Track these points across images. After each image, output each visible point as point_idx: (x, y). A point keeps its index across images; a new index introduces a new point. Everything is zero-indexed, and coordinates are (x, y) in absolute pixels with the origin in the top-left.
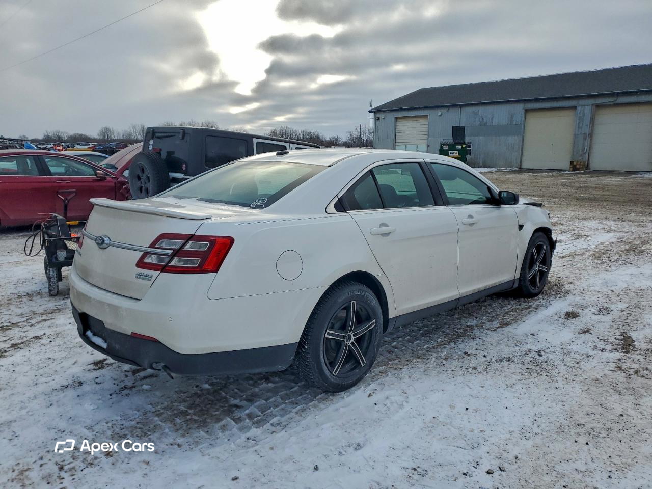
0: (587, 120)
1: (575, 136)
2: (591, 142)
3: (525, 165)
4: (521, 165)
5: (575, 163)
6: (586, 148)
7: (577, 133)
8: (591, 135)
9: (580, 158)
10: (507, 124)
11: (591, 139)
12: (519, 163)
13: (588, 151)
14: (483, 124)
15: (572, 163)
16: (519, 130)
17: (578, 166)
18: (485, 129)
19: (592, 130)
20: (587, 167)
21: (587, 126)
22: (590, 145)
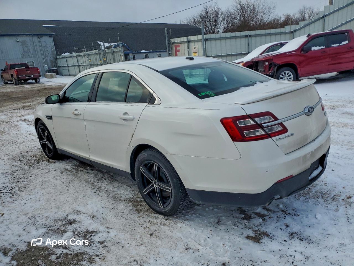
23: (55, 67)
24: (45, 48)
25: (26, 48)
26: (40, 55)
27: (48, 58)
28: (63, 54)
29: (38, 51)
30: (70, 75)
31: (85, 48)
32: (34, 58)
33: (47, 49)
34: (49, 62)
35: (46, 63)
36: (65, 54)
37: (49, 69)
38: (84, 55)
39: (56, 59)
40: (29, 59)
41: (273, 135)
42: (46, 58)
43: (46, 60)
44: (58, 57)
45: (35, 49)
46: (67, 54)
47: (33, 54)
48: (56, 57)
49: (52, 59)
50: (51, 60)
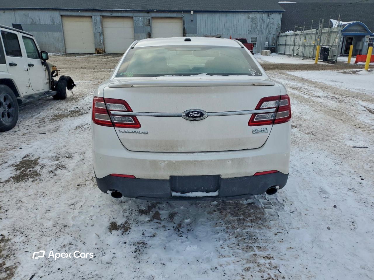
0: (99, 25)
1: (95, 34)
2: (103, 37)
3: (69, 51)
4: (66, 52)
5: (98, 49)
6: (102, 41)
7: (95, 32)
8: (103, 33)
9: (100, 47)
10: (51, 24)
11: (103, 36)
12: (65, 50)
13: (103, 43)
14: (33, 23)
15: (96, 49)
16: (60, 29)
17: (100, 51)
18: (35, 26)
19: (103, 30)
20: (104, 52)
21: (100, 28)
22: (104, 39)
23: (275, 44)
24: (272, 25)
25: (255, 25)
26: (264, 32)
27: (271, 35)
28: (287, 32)
29: (264, 28)
30: (285, 54)
31: (304, 27)
32: (258, 34)
33: (273, 26)
34: (271, 39)
35: (268, 40)
36: (288, 32)
37: (268, 46)
38: (301, 34)
39: (278, 37)
40: (254, 35)
41: (117, 125)
42: (269, 35)
43: (269, 38)
44: (281, 34)
45: (262, 26)
46: (291, 32)
47: (258, 31)
48: (279, 34)
49: (275, 36)
50: (273, 38)
